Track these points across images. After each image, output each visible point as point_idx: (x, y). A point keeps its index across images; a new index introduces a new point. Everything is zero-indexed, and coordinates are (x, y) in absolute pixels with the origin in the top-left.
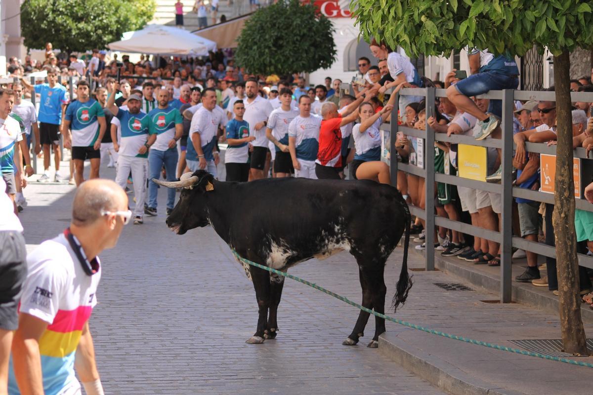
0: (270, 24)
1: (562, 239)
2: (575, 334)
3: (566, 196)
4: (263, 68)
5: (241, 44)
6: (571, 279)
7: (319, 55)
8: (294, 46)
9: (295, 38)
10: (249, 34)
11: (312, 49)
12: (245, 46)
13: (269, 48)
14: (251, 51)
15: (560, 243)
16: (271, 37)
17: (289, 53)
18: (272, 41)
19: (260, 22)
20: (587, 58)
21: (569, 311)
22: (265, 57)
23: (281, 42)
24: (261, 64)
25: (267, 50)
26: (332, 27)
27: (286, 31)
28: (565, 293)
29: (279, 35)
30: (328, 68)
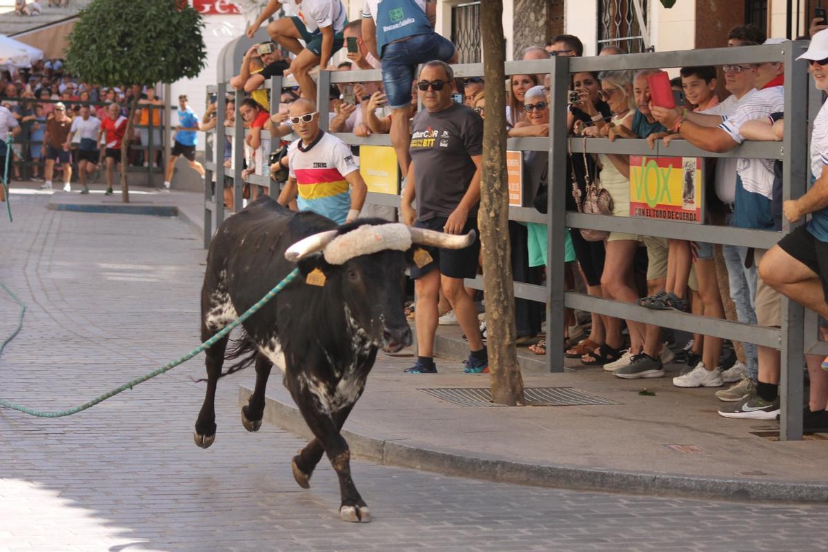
0: (114, 15)
1: (491, 248)
2: (508, 378)
3: (497, 189)
4: (103, 76)
5: (74, 42)
6: (503, 301)
7: (182, 59)
8: (147, 45)
9: (149, 35)
10: (85, 29)
11: (173, 50)
12: (79, 45)
13: (113, 47)
14: (89, 52)
15: (488, 252)
16: (115, 32)
17: (141, 55)
18: (117, 37)
19: (100, 12)
20: (540, 37)
21: (500, 346)
22: (106, 60)
23: (129, 40)
24: (101, 70)
25: (110, 51)
26: (200, 20)
27: (136, 25)
28: (495, 321)
29: (126, 30)
30: (195, 77)
